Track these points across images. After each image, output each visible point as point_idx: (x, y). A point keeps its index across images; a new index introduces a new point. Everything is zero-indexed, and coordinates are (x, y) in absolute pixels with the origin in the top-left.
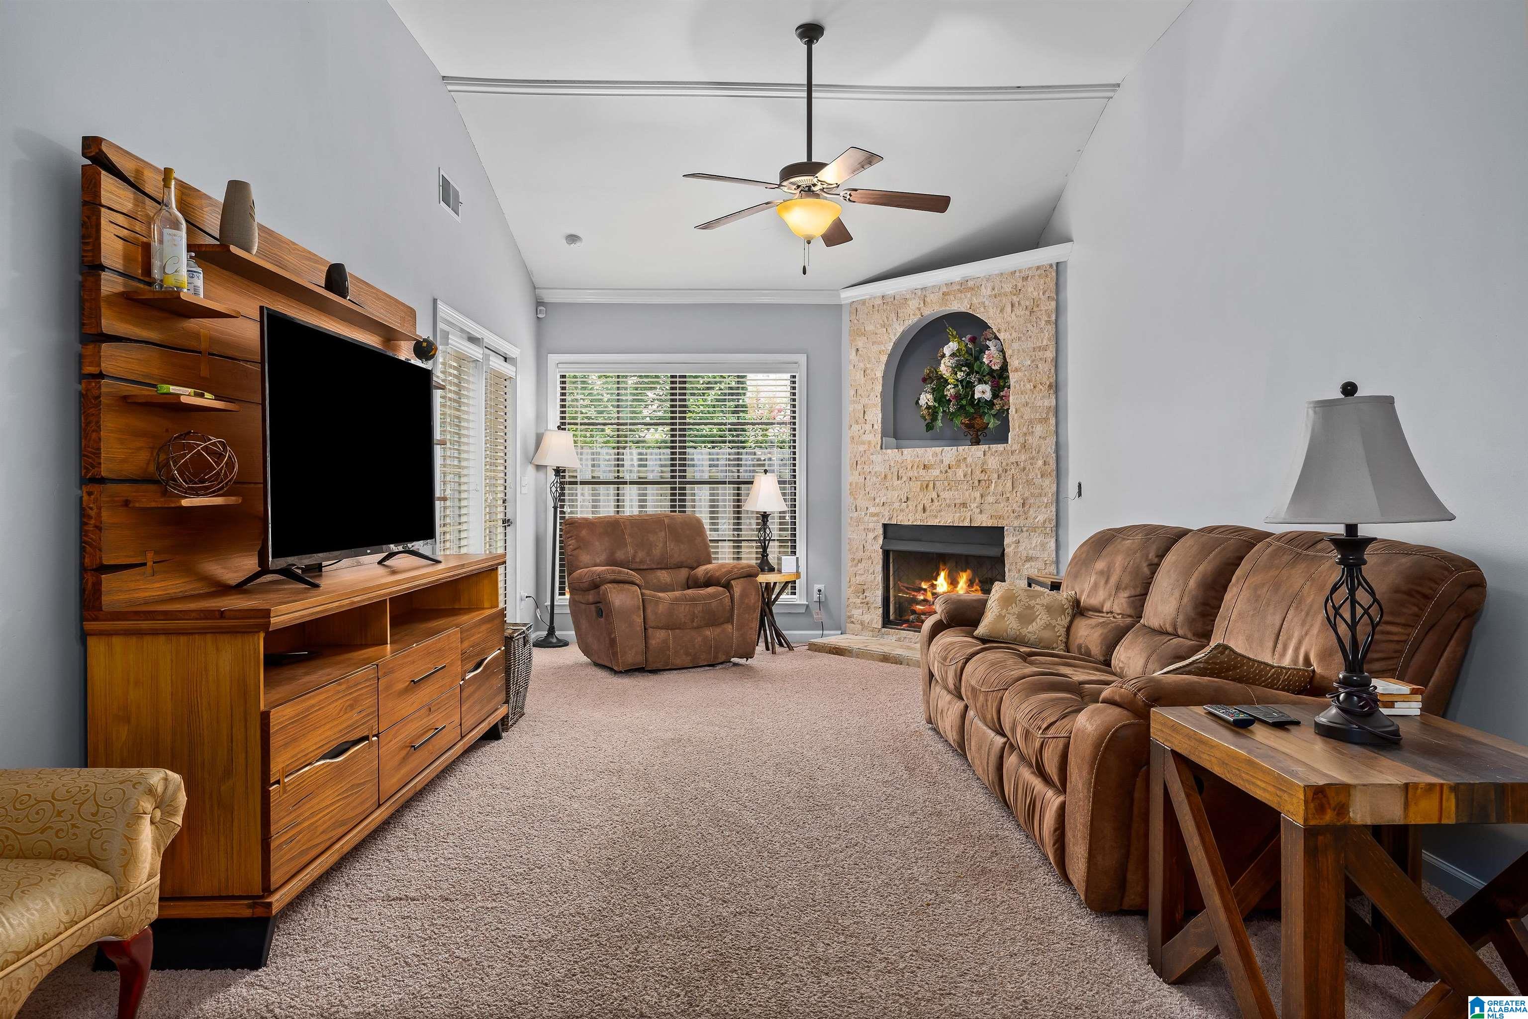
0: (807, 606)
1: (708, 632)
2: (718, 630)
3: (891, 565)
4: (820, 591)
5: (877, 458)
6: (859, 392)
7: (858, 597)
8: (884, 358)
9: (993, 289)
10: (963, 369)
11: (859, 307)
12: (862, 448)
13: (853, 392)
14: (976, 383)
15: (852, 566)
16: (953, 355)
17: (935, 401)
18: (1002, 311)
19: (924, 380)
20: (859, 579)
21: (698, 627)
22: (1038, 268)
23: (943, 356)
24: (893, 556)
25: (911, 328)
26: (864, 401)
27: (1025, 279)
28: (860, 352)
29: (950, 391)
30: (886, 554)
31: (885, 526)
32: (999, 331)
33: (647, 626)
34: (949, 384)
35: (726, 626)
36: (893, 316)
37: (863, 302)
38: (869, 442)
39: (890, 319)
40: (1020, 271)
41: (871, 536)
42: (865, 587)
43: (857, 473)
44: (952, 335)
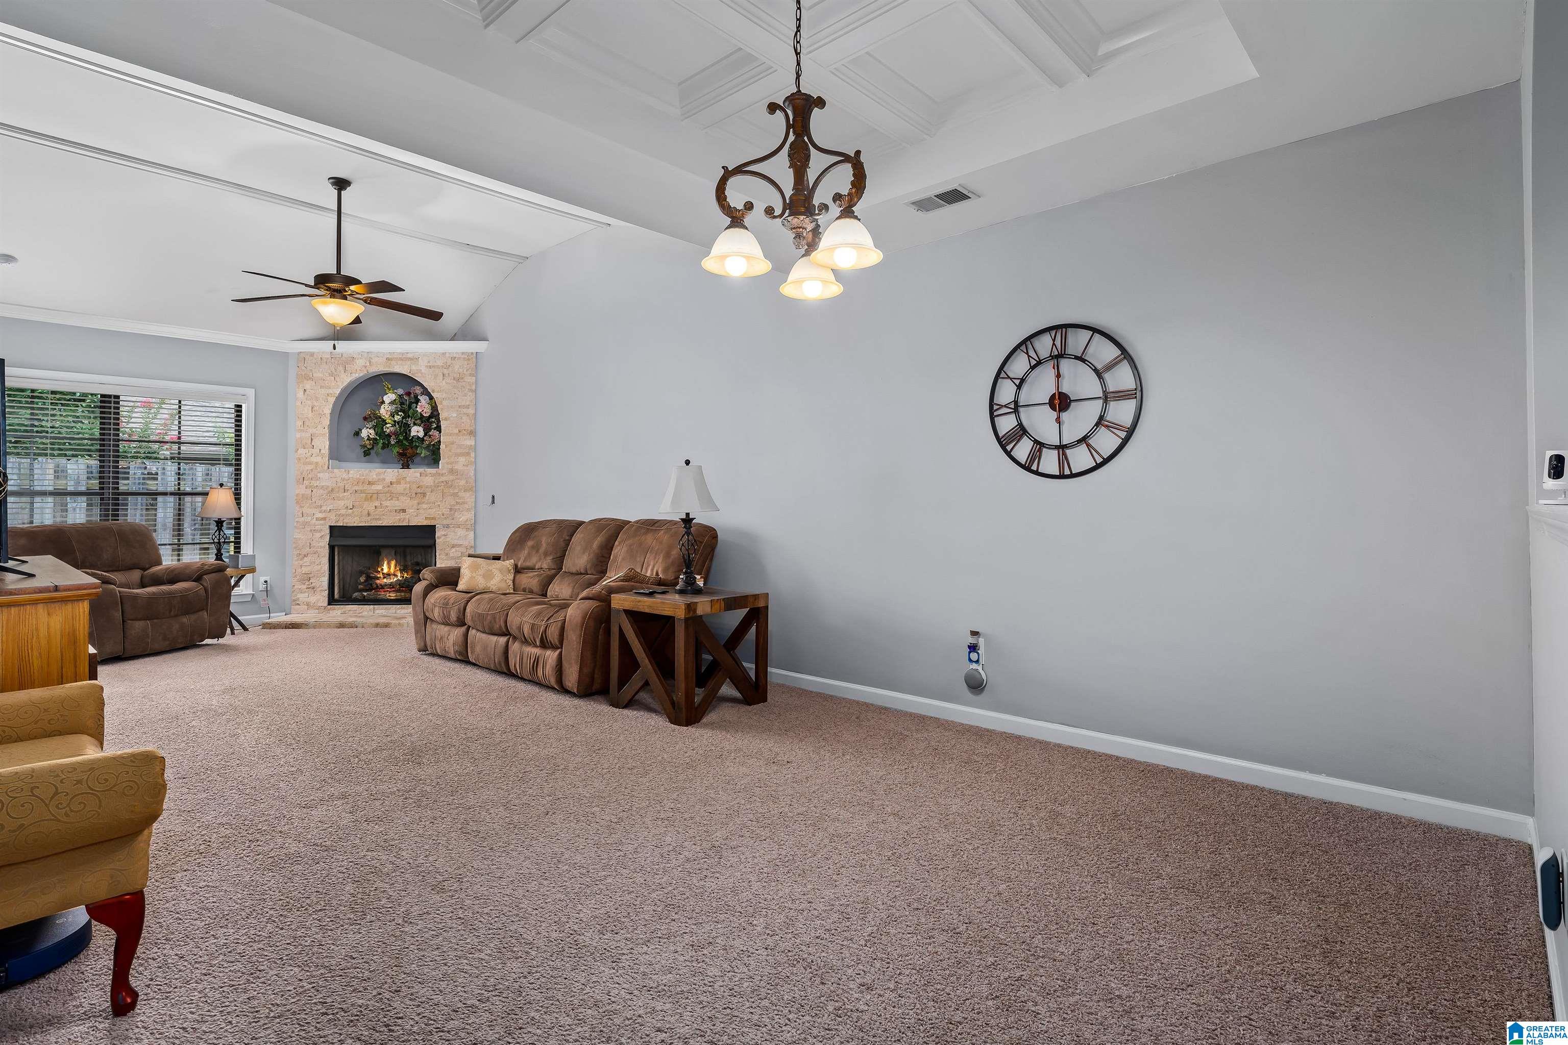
0: (253, 595)
1: (185, 620)
2: (193, 617)
3: (336, 557)
4: (266, 582)
5: (325, 476)
6: (307, 423)
7: (304, 584)
8: (332, 400)
9: (429, 362)
10: (400, 413)
11: (307, 357)
12: (310, 467)
13: (300, 423)
14: (412, 425)
15: (297, 560)
16: (392, 403)
17: (376, 434)
18: (435, 378)
19: (365, 419)
20: (305, 570)
21: (176, 616)
22: (463, 353)
23: (383, 402)
24: (339, 548)
25: (357, 379)
26: (312, 431)
27: (453, 358)
28: (307, 392)
29: (389, 428)
30: (332, 548)
31: (331, 527)
32: (433, 391)
33: (125, 619)
34: (386, 424)
35: (201, 613)
36: (341, 368)
37: (312, 354)
38: (317, 463)
39: (338, 371)
40: (450, 353)
41: (318, 535)
42: (311, 576)
43: (304, 486)
44: (388, 388)
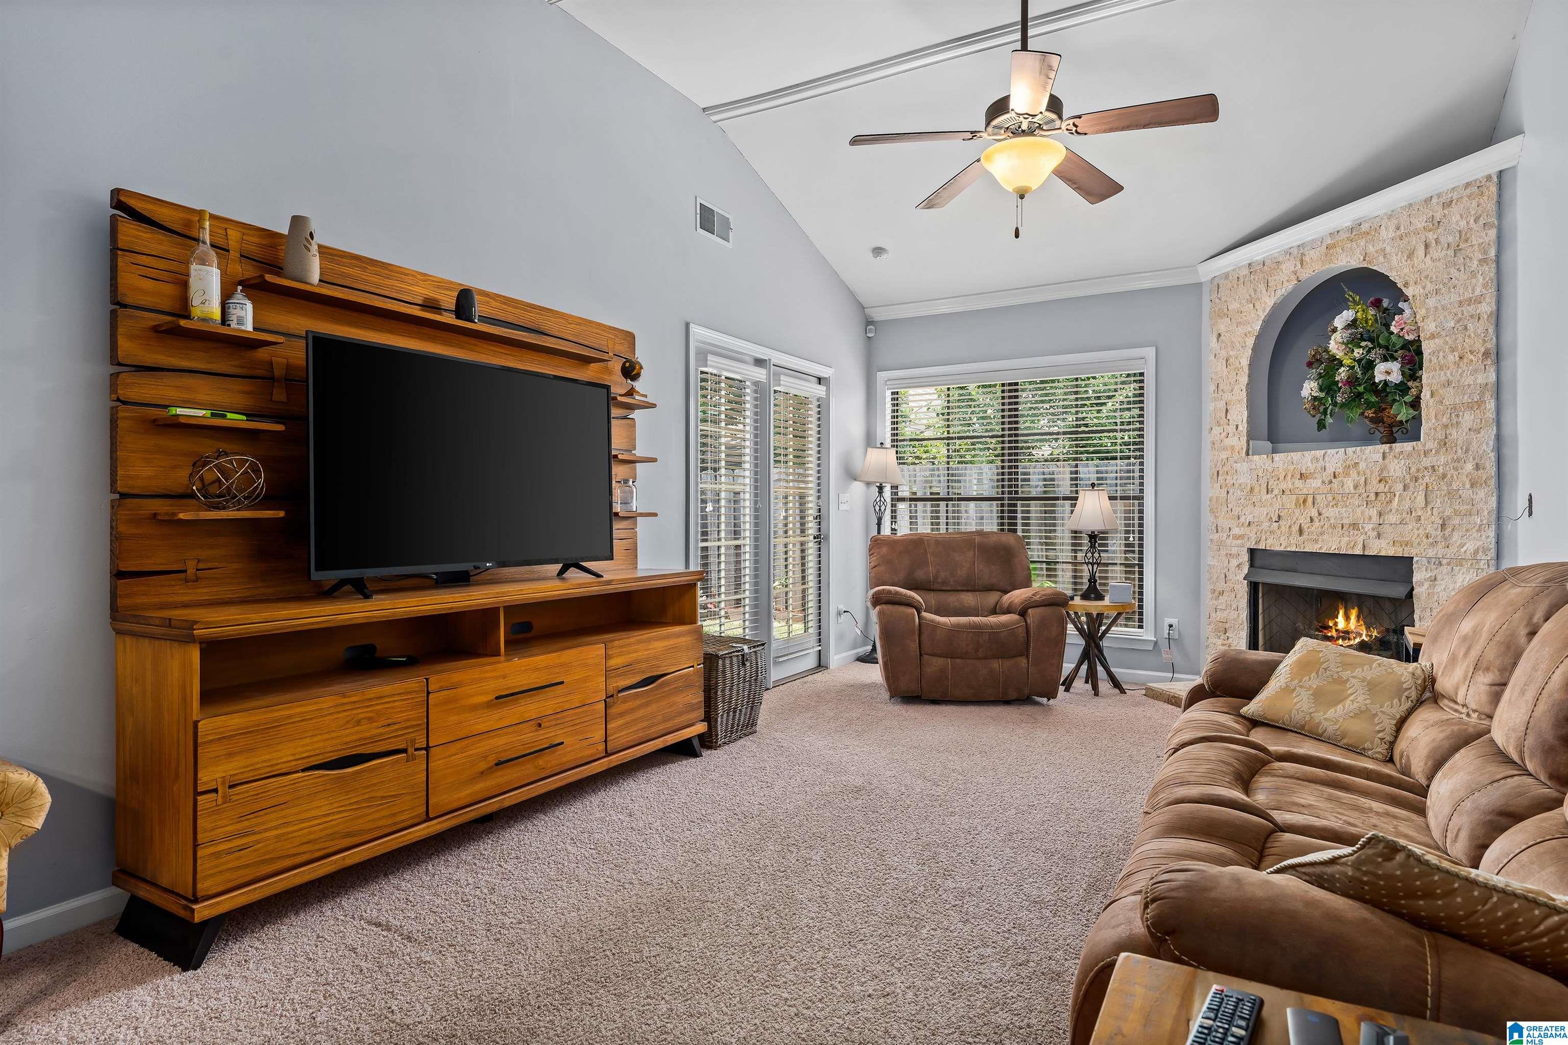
0: (1156, 643)
1: (996, 664)
2: (1008, 663)
3: (1260, 601)
4: (1171, 626)
5: (1243, 467)
6: (1221, 386)
7: (1219, 637)
8: (1250, 342)
9: (1398, 228)
10: (1363, 344)
11: (1221, 282)
12: (1224, 455)
13: (1213, 387)
14: (1378, 361)
15: (1212, 599)
16: (1348, 327)
17: (1321, 390)
18: (1410, 256)
19: (1310, 365)
20: (1220, 615)
21: (985, 658)
22: (1468, 185)
23: (1335, 330)
24: (1263, 587)
25: (1286, 299)
26: (1227, 396)
27: (1448, 204)
28: (1222, 337)
29: (1342, 374)
30: (1254, 587)
31: (1252, 552)
32: (1406, 285)
33: (922, 652)
34: (1342, 365)
35: (1019, 659)
36: (1262, 287)
37: (1226, 276)
38: (1233, 447)
39: (1259, 291)
40: (1439, 196)
41: (1234, 562)
42: (1227, 626)
43: (1218, 485)
44: (1354, 302)
